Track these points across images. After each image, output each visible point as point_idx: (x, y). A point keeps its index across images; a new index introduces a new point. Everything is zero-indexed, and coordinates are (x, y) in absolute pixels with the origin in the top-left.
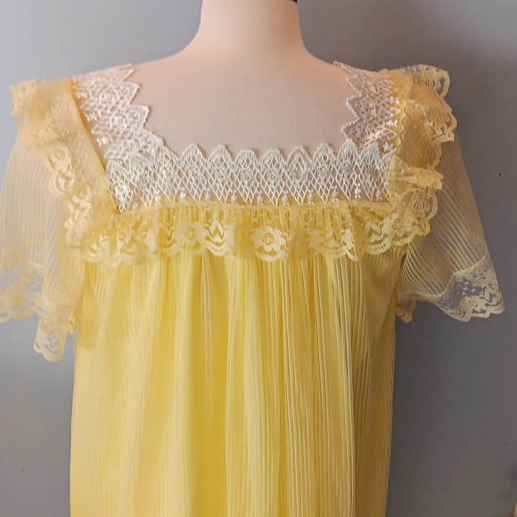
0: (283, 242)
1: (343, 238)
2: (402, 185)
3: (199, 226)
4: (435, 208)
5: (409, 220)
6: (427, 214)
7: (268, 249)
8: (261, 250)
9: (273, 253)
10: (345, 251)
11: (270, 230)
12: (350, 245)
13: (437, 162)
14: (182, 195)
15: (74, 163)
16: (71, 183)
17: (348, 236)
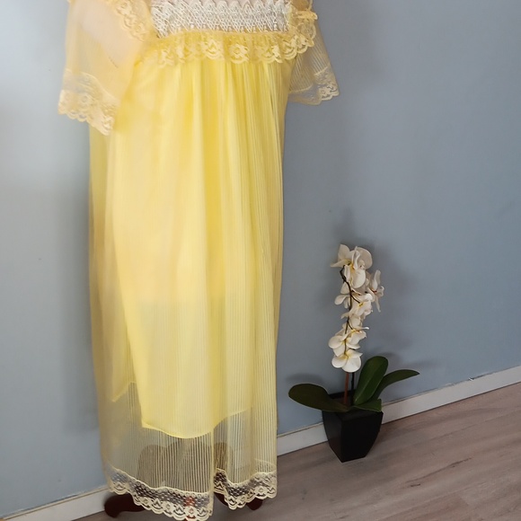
0: (245, 52)
1: (273, 51)
2: (296, 21)
3: (202, 43)
4: (315, 32)
5: (303, 39)
6: (311, 36)
7: (237, 56)
8: (233, 57)
9: (241, 58)
10: (274, 58)
11: (238, 46)
12: (277, 54)
13: (310, 7)
14: (192, 26)
15: (133, 9)
16: (133, 21)
17: (276, 50)
